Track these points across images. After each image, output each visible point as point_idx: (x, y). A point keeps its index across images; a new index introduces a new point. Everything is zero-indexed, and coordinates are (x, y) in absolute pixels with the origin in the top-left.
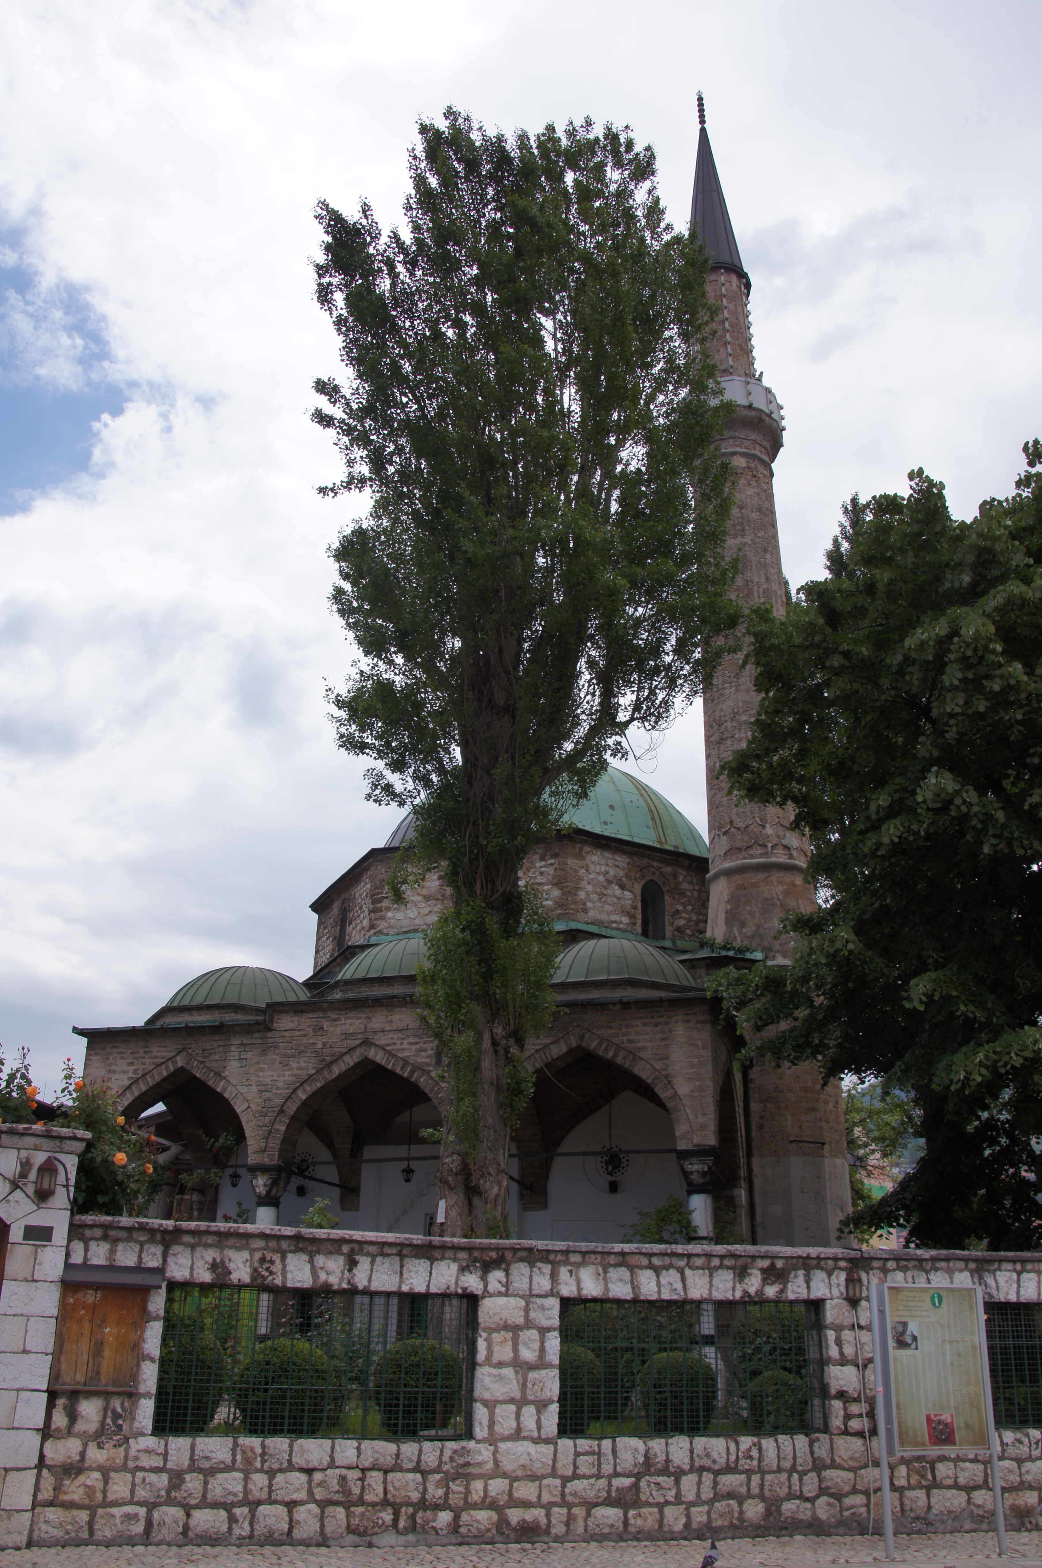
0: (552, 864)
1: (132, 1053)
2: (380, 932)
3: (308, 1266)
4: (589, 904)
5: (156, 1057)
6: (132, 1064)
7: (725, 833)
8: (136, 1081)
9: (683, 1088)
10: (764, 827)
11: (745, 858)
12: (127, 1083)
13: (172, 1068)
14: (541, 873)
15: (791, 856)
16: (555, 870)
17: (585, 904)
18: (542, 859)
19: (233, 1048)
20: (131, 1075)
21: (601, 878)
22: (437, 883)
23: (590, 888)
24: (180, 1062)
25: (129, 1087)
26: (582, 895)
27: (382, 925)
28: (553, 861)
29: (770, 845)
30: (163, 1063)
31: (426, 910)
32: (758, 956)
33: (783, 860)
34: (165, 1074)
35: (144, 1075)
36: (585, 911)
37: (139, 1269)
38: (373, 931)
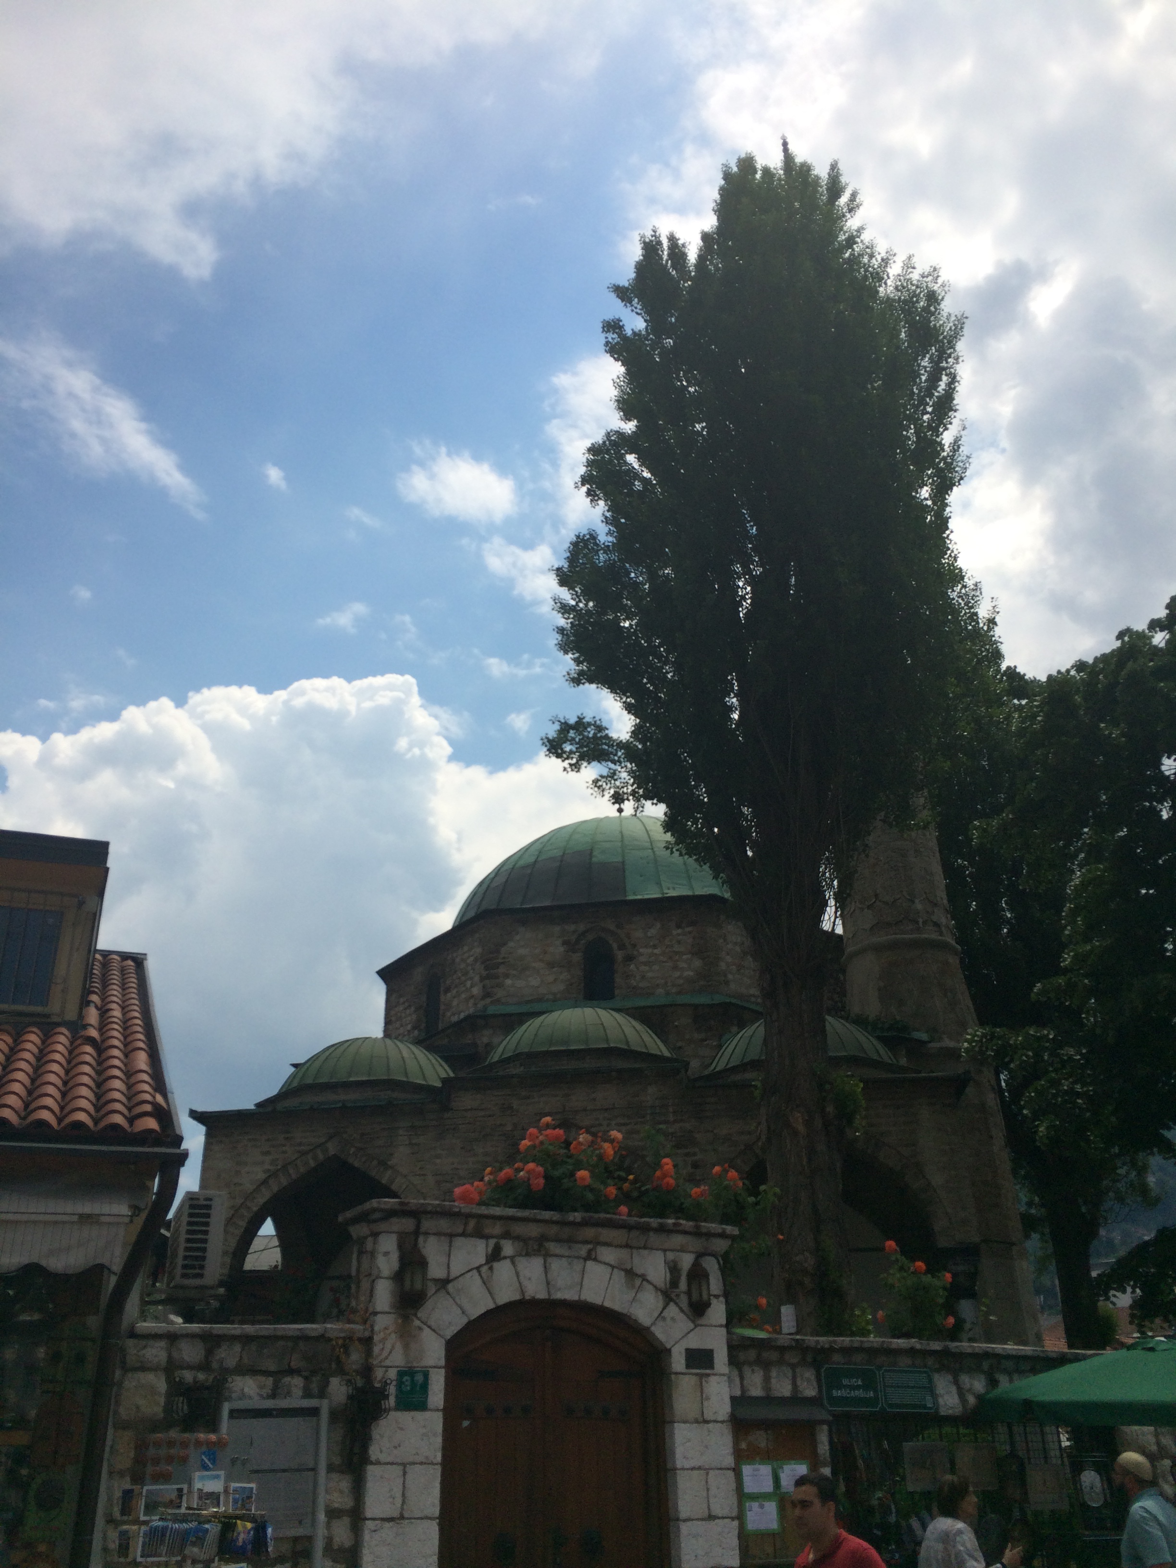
0: (690, 933)
1: (268, 1140)
2: (498, 1001)
3: (954, 1389)
4: (730, 977)
5: (300, 1144)
6: (268, 1153)
7: (869, 907)
8: (273, 1175)
9: (937, 1179)
10: (913, 902)
11: (895, 934)
12: (261, 1176)
13: (321, 1157)
14: (679, 942)
15: (941, 934)
16: (694, 938)
17: (725, 976)
18: (678, 926)
19: (401, 1132)
20: (267, 1166)
21: (738, 949)
22: (562, 949)
23: (729, 959)
24: (332, 1149)
25: (265, 1182)
26: (723, 966)
27: (500, 993)
28: (690, 929)
29: (921, 921)
30: (311, 1150)
31: (551, 979)
32: (924, 1037)
33: (934, 936)
34: (312, 1164)
35: (285, 1167)
36: (727, 983)
37: (796, 1400)
38: (488, 1000)
